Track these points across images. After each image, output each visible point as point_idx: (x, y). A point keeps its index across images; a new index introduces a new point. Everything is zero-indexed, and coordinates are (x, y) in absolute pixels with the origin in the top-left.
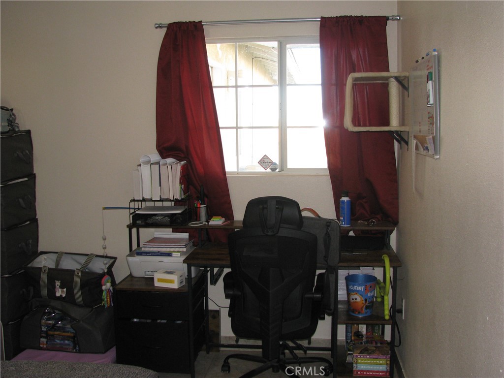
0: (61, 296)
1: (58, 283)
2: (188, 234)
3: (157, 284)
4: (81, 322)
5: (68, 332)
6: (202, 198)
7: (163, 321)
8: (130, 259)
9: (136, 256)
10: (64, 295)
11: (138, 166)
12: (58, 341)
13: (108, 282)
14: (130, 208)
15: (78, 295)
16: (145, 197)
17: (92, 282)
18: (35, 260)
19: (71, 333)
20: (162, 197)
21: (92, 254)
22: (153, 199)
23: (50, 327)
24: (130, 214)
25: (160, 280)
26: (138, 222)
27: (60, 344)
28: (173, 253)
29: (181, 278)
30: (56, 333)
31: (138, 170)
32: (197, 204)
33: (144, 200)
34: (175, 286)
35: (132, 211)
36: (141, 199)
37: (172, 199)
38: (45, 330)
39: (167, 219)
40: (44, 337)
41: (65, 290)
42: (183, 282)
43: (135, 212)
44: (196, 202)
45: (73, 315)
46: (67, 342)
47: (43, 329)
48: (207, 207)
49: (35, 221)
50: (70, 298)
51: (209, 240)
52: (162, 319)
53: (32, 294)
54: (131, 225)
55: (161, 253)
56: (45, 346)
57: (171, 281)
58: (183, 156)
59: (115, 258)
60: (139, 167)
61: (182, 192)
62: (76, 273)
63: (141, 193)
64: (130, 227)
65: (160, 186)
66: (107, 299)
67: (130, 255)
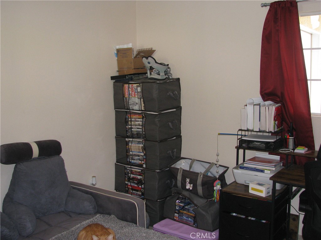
0: (189, 188)
1: (188, 180)
2: (279, 157)
3: (251, 191)
4: (199, 208)
5: (191, 213)
6: (291, 131)
7: (253, 219)
8: (235, 171)
9: (239, 169)
10: (191, 189)
11: (245, 105)
12: (185, 218)
13: (218, 185)
14: (238, 135)
15: (200, 190)
16: (249, 128)
17: (208, 183)
18: (178, 162)
19: (193, 214)
20: (261, 129)
21: (213, 163)
22: (254, 130)
23: (181, 207)
24: (238, 139)
25: (253, 189)
26: (243, 145)
27: (186, 220)
28: (265, 171)
29: (269, 190)
30: (185, 212)
31: (245, 108)
32: (286, 136)
33: (248, 130)
34: (263, 195)
35: (240, 137)
36: (246, 129)
37: (267, 131)
38: (178, 209)
39: (264, 145)
40: (177, 213)
41: (192, 185)
42: (269, 192)
43: (241, 138)
44: (286, 134)
45: (195, 202)
46: (190, 219)
47: (177, 208)
48: (294, 138)
49: (179, 137)
50: (194, 191)
51: (295, 163)
52: (252, 217)
53: (174, 184)
54: (238, 147)
55: (257, 170)
56: (177, 219)
57: (261, 191)
58: (278, 100)
59: (228, 168)
60: (246, 107)
61: (276, 127)
62: (199, 175)
63: (246, 125)
64: (238, 148)
65: (260, 121)
66: (217, 196)
67: (235, 168)
